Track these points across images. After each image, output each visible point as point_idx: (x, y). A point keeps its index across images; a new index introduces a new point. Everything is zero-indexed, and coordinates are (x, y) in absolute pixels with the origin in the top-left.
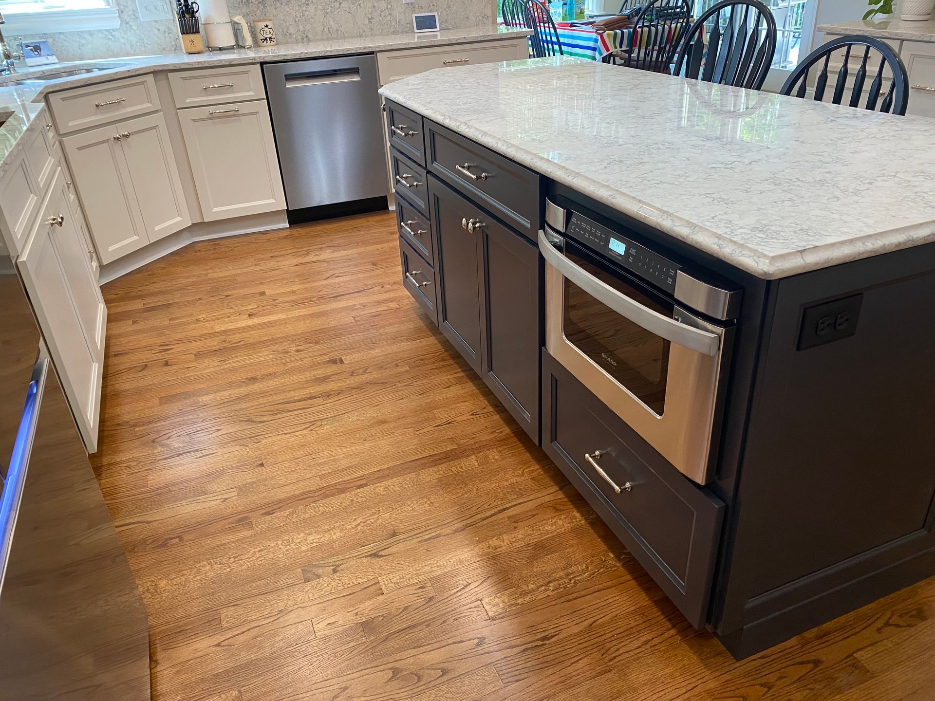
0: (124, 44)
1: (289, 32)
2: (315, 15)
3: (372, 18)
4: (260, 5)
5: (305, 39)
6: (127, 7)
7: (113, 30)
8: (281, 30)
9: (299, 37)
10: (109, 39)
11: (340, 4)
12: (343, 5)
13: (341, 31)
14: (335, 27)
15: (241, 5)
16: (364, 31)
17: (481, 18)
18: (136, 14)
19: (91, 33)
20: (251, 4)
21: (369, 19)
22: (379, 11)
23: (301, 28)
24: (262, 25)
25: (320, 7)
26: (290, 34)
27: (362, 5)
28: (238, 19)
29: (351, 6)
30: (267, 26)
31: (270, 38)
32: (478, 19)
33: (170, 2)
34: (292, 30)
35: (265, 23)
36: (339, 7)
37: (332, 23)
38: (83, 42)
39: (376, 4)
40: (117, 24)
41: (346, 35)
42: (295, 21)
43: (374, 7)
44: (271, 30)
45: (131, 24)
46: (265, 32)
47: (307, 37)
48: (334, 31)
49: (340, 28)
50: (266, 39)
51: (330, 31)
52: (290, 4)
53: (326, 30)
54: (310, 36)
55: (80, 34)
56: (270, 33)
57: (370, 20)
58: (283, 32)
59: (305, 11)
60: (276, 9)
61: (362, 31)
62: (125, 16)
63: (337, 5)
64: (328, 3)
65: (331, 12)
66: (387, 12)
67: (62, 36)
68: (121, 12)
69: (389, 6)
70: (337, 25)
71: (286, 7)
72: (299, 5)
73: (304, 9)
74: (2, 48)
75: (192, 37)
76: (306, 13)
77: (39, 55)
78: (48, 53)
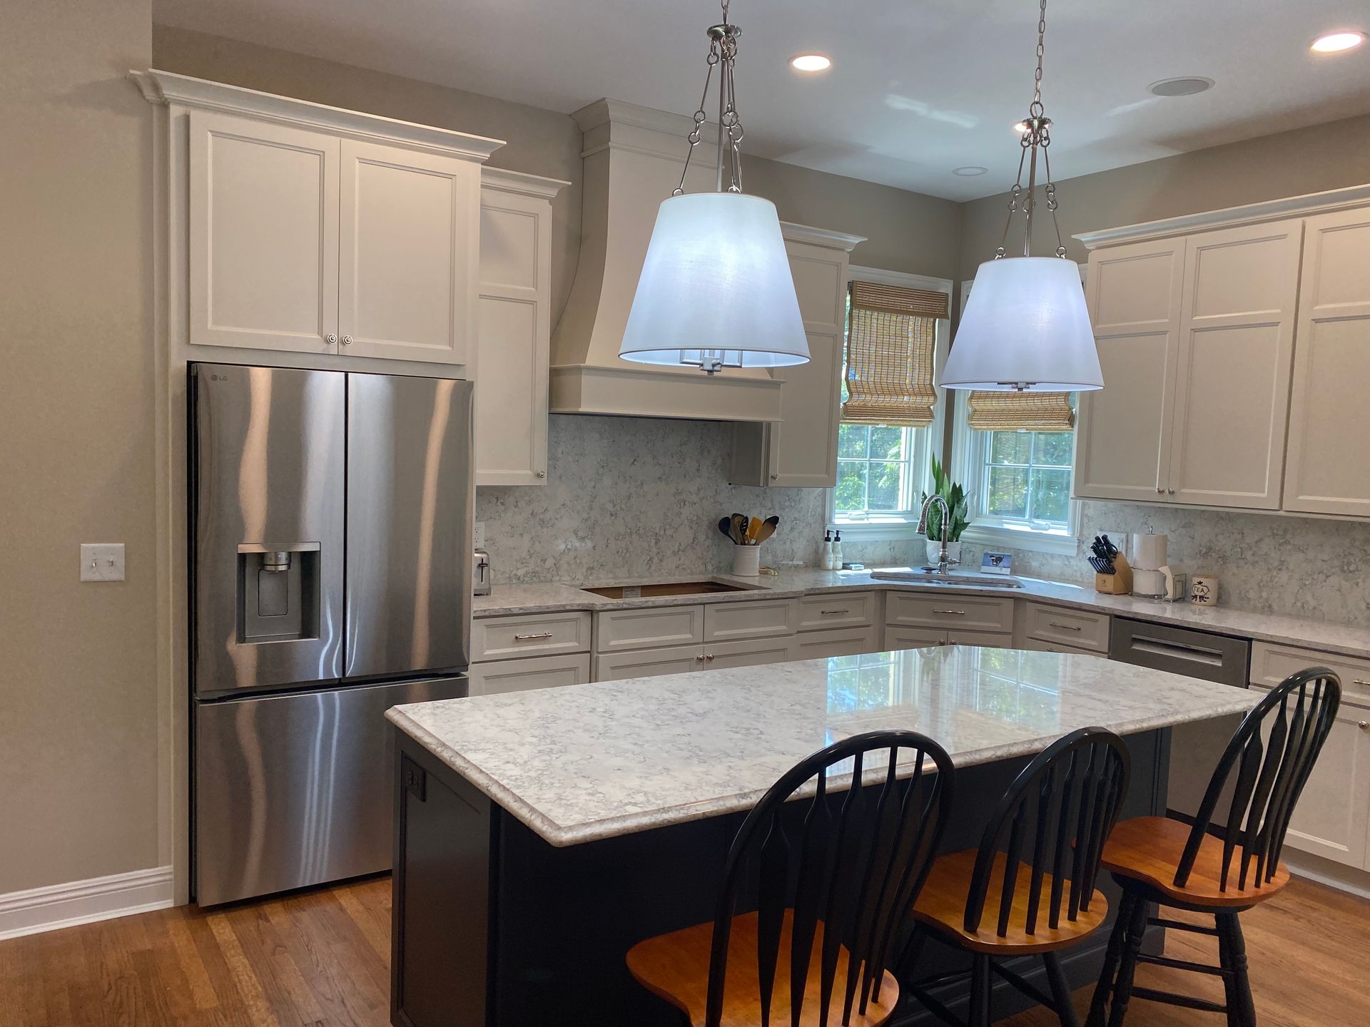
0: (1076, 571)
1: (1249, 597)
2: (1287, 584)
4: (1220, 560)
5: (1266, 609)
6: (1088, 538)
7: (1071, 557)
8: (1238, 592)
10: (1065, 564)
11: (1327, 577)
12: (1331, 579)
13: (1321, 611)
14: (1312, 603)
15: (1199, 556)
16: (1356, 618)
19: (1052, 556)
20: (1209, 557)
21: (1367, 604)
23: (1264, 595)
24: (1196, 580)
25: (1296, 576)
26: (1249, 599)
27: (1361, 585)
28: (1165, 570)
29: (1344, 582)
30: (1200, 583)
31: (1202, 597)
34: (1252, 595)
35: (1199, 580)
36: (1325, 581)
37: (1309, 597)
38: (1044, 561)
40: (1073, 552)
41: (1326, 617)
42: (1259, 586)
44: (1205, 589)
45: (1087, 554)
46: (1196, 589)
47: (1270, 606)
48: (1311, 608)
49: (1320, 606)
50: (1196, 597)
51: (1303, 607)
52: (1257, 566)
53: (1299, 604)
54: (1275, 607)
55: (1044, 554)
56: (1202, 590)
57: (1369, 607)
58: (1240, 593)
59: (1276, 577)
60: (1237, 567)
61: (1352, 617)
62: (1084, 547)
63: (1322, 577)
64: (1310, 572)
65: (1312, 584)
67: (1030, 554)
68: (1080, 542)
70: (1316, 602)
71: (1251, 568)
72: (1268, 568)
73: (1275, 573)
74: (941, 553)
75: (1105, 576)
76: (1277, 579)
77: (996, 565)
78: (1006, 565)
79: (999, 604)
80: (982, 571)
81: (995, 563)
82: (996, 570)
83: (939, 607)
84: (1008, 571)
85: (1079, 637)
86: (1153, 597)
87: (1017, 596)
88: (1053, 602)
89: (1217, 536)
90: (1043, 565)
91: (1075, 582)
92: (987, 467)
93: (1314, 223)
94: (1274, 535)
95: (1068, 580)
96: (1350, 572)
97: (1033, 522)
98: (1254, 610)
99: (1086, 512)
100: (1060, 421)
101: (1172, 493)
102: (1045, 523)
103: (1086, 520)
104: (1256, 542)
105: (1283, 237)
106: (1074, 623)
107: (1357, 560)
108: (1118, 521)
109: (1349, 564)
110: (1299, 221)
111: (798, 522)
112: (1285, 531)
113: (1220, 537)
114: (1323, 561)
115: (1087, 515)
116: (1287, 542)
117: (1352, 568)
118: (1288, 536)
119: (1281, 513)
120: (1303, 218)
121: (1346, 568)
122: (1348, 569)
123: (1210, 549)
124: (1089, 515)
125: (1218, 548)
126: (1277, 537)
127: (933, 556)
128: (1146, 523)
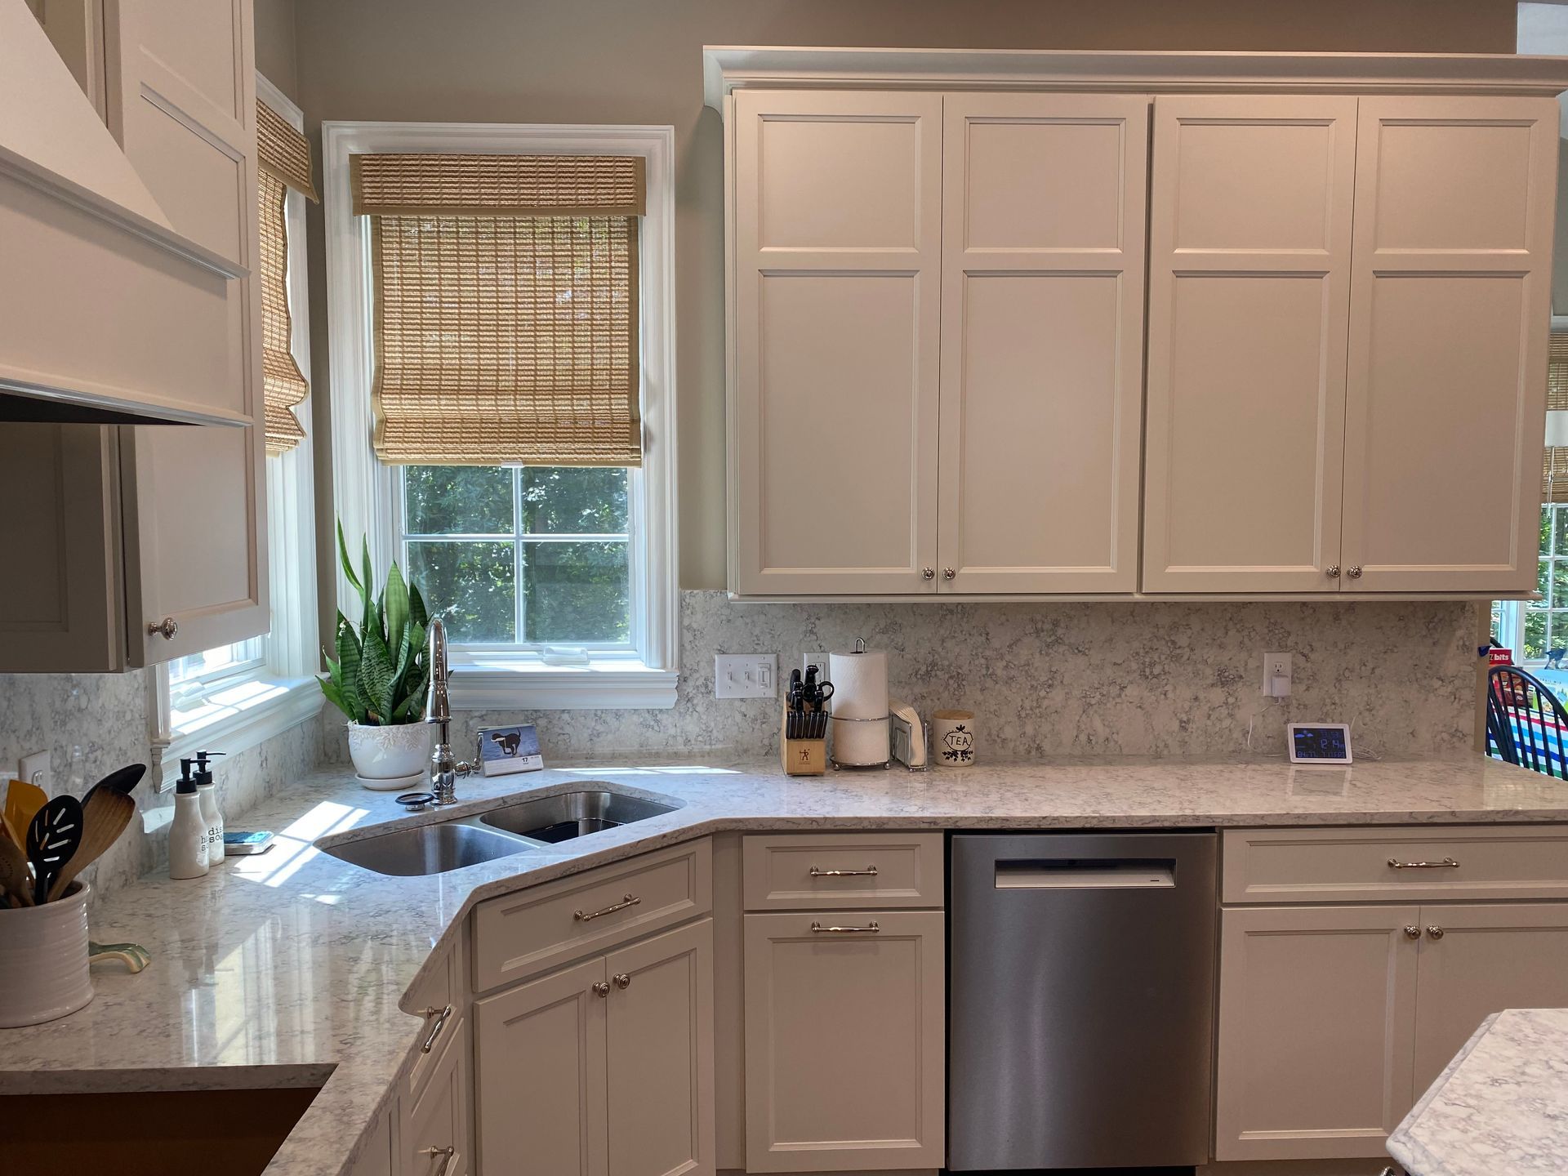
0: (674, 737)
2: (1064, 707)
3: (1189, 720)
4: (951, 682)
5: (1033, 753)
6: (696, 671)
7: (660, 711)
9: (1021, 748)
10: (648, 726)
11: (1123, 688)
12: (1128, 691)
13: (1116, 742)
14: (1102, 731)
15: (914, 679)
16: (1166, 746)
17: (1445, 736)
18: (710, 685)
19: (618, 714)
20: (933, 680)
21: (1181, 721)
22: (1206, 708)
23: (1029, 730)
24: (952, 724)
25: (1076, 693)
27: (1170, 695)
28: (908, 714)
29: (1146, 693)
30: (961, 729)
31: (964, 753)
32: (1439, 737)
33: (778, 668)
34: (1009, 732)
35: (958, 723)
36: (1119, 696)
37: (1098, 723)
38: (601, 729)
39: (1201, 696)
40: (670, 700)
41: (1125, 751)
42: (1019, 716)
43: (1196, 699)
44: (968, 736)
45: (695, 702)
46: (955, 739)
47: (1039, 748)
48: (1101, 740)
49: (1115, 736)
51: (1090, 741)
52: (1013, 685)
53: (1083, 738)
54: (1047, 746)
55: (599, 715)
56: (965, 741)
57: (1184, 726)
58: (989, 734)
59: (1044, 698)
60: (982, 690)
61: (1161, 745)
62: (689, 688)
63: (1115, 690)
64: (1096, 686)
65: (1099, 703)
66: (1224, 711)
67: (566, 716)
68: (683, 680)
69: (1231, 700)
70: (1108, 730)
71: (1004, 689)
72: (1032, 686)
73: (1043, 693)
74: (437, 754)
75: (806, 744)
76: (1045, 703)
77: (513, 754)
78: (532, 749)
80: (488, 774)
81: (508, 750)
82: (516, 763)
83: (584, 904)
84: (536, 761)
85: (874, 887)
87: (721, 827)
88: (815, 826)
89: (943, 641)
90: (598, 735)
92: (403, 542)
93: (1170, 106)
94: (1038, 632)
95: (657, 755)
96: (1156, 677)
97: (550, 651)
98: (1015, 761)
99: (686, 622)
100: (622, 446)
101: (951, 575)
102: (578, 650)
103: (688, 636)
104: (1010, 646)
105: (1115, 122)
106: (858, 862)
107: (1163, 657)
108: (757, 631)
109: (1152, 664)
110: (1146, 99)
112: (1056, 624)
113: (949, 644)
114: (1115, 664)
115: (689, 628)
116: (1058, 641)
117: (1156, 671)
118: (1060, 632)
119: (1138, 597)
120: (1153, 95)
121: (1147, 670)
122: (1151, 672)
123: (934, 664)
124: (695, 626)
125: (946, 663)
126: (1042, 634)
128: (811, 632)
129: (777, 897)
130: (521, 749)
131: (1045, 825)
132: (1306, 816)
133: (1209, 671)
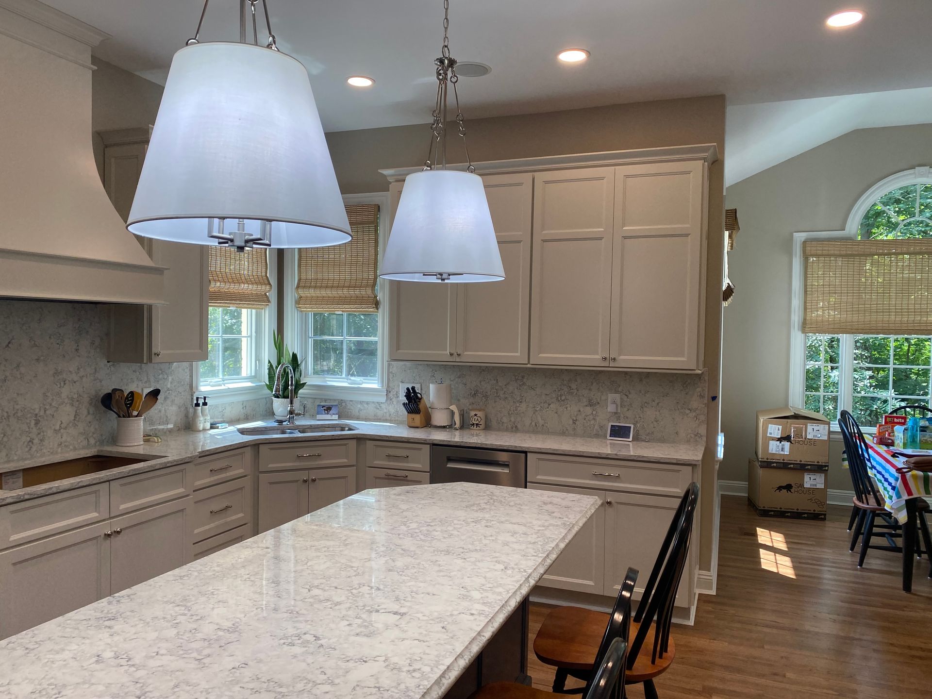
0: (386, 413)
1: (503, 421)
2: (526, 411)
3: (576, 420)
4: (483, 398)
5: (514, 428)
6: (394, 389)
7: (381, 403)
8: (496, 419)
9: (510, 426)
10: (377, 408)
11: (549, 405)
12: (552, 406)
13: (547, 427)
14: (541, 422)
15: (470, 396)
16: (567, 430)
17: (693, 436)
18: (398, 394)
19: (368, 403)
21: (573, 420)
22: (584, 415)
23: (513, 419)
24: (473, 413)
25: (531, 405)
26: (503, 423)
27: (569, 409)
28: (453, 408)
29: (559, 407)
30: (476, 415)
31: (477, 425)
32: (689, 436)
34: (505, 420)
35: (475, 413)
36: (548, 408)
37: (539, 418)
38: (362, 408)
39: (582, 410)
40: (383, 399)
41: (550, 431)
42: (509, 414)
43: (580, 411)
44: (478, 418)
45: (393, 400)
46: (474, 419)
47: (516, 427)
48: (540, 425)
49: (546, 424)
50: (473, 424)
51: (536, 425)
52: (507, 401)
53: (533, 424)
54: (519, 426)
55: (361, 403)
56: (477, 420)
57: (574, 422)
58: (497, 420)
59: (518, 407)
60: (495, 402)
61: (565, 429)
62: (391, 395)
63: (546, 405)
64: (539, 403)
65: (540, 410)
66: (591, 417)
67: (351, 403)
68: (388, 392)
69: (594, 413)
70: (543, 421)
71: (503, 402)
72: (514, 402)
73: (518, 405)
74: (289, 408)
75: (413, 416)
76: (519, 409)
77: (328, 413)
78: (335, 413)
79: (345, 445)
80: (317, 419)
81: (326, 412)
82: (328, 417)
84: (336, 417)
85: (408, 462)
86: (444, 427)
87: (359, 436)
88: (387, 439)
89: (480, 382)
90: (361, 410)
91: (386, 421)
92: (310, 339)
93: (540, 177)
94: (516, 380)
95: (380, 419)
96: (562, 401)
97: (350, 379)
98: (507, 430)
99: (390, 370)
100: (370, 306)
101: (459, 355)
102: (359, 379)
103: (391, 376)
104: (506, 385)
105: (520, 184)
106: (404, 453)
107: (566, 393)
108: (414, 375)
109: (561, 396)
110: (531, 174)
111: (171, 392)
112: (523, 377)
113: (482, 383)
114: (546, 395)
115: (391, 373)
116: (524, 384)
117: (563, 398)
118: (525, 380)
119: (529, 366)
120: (533, 173)
121: (559, 398)
122: (561, 399)
123: (477, 391)
124: (393, 372)
125: (482, 391)
126: (518, 381)
127: (280, 410)
128: (433, 376)
129: (377, 463)
130: (331, 412)
131: (462, 444)
132: (557, 450)
133: (585, 400)
